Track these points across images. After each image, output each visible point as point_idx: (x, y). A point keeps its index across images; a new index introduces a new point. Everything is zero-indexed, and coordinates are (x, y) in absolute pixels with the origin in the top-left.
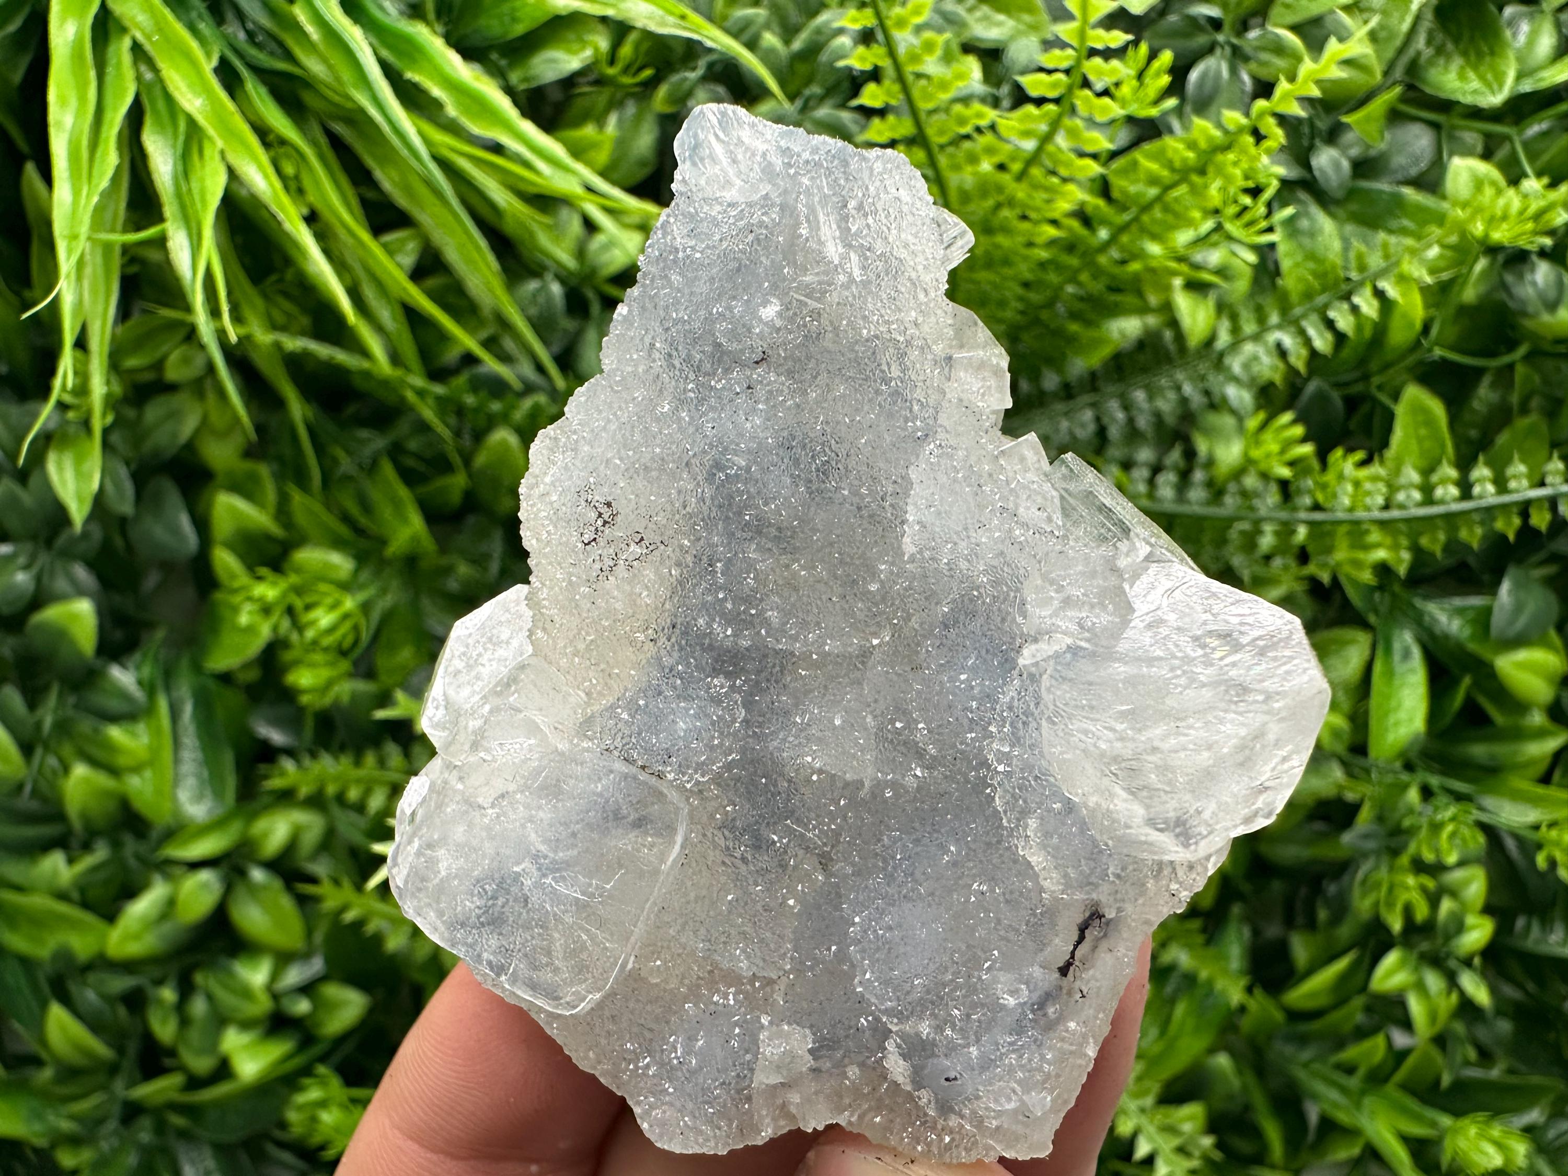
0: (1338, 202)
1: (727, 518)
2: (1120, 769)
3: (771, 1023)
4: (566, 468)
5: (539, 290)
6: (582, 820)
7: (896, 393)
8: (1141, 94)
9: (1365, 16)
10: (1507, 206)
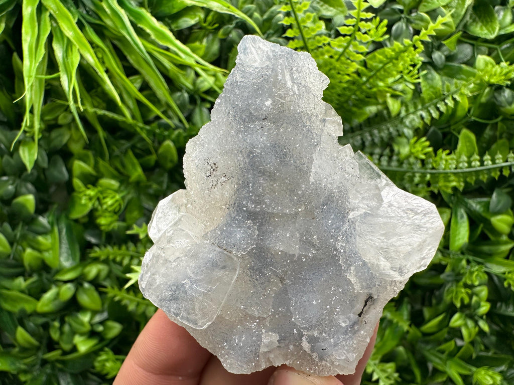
0: (441, 69)
1: (253, 169)
2: (383, 252)
3: (266, 332)
4: (200, 152)
5: (181, 95)
6: (205, 266)
7: (309, 130)
8: (377, 34)
9: (450, 9)
10: (496, 71)
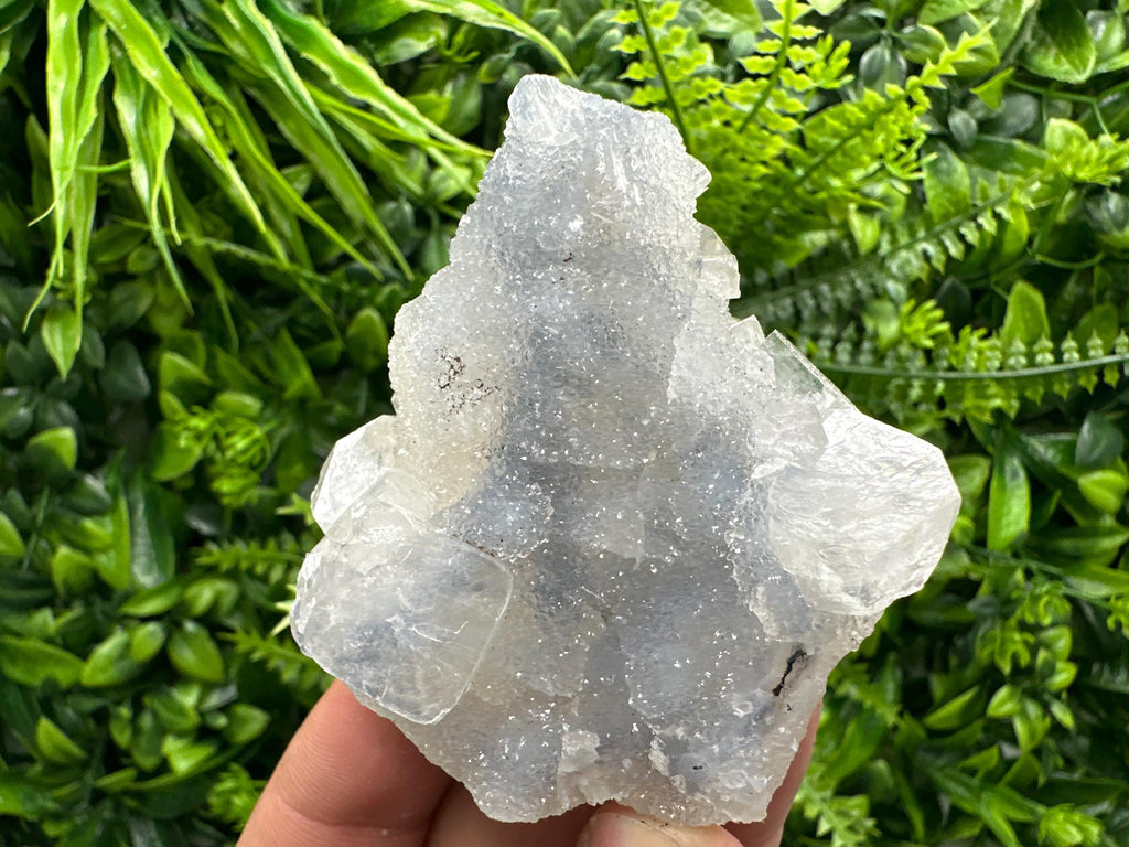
0: (968, 150)
1: (544, 371)
2: (827, 553)
3: (570, 729)
4: (426, 332)
5: (396, 209)
6: (436, 586)
7: (665, 285)
8: (827, 72)
9: (988, 17)
10: (1089, 154)
